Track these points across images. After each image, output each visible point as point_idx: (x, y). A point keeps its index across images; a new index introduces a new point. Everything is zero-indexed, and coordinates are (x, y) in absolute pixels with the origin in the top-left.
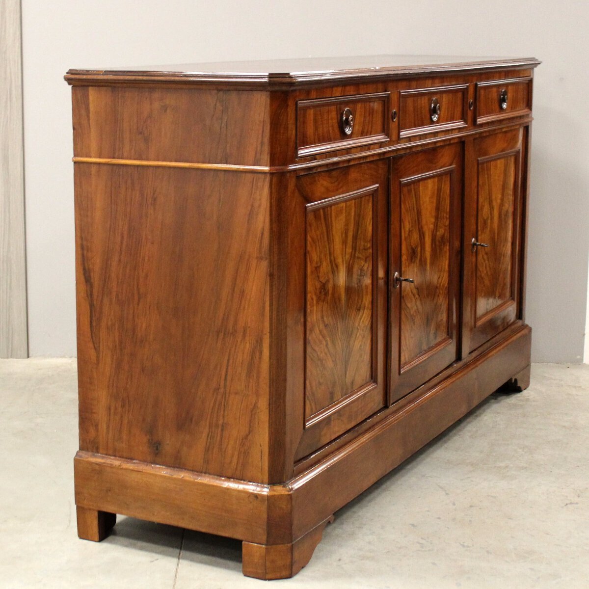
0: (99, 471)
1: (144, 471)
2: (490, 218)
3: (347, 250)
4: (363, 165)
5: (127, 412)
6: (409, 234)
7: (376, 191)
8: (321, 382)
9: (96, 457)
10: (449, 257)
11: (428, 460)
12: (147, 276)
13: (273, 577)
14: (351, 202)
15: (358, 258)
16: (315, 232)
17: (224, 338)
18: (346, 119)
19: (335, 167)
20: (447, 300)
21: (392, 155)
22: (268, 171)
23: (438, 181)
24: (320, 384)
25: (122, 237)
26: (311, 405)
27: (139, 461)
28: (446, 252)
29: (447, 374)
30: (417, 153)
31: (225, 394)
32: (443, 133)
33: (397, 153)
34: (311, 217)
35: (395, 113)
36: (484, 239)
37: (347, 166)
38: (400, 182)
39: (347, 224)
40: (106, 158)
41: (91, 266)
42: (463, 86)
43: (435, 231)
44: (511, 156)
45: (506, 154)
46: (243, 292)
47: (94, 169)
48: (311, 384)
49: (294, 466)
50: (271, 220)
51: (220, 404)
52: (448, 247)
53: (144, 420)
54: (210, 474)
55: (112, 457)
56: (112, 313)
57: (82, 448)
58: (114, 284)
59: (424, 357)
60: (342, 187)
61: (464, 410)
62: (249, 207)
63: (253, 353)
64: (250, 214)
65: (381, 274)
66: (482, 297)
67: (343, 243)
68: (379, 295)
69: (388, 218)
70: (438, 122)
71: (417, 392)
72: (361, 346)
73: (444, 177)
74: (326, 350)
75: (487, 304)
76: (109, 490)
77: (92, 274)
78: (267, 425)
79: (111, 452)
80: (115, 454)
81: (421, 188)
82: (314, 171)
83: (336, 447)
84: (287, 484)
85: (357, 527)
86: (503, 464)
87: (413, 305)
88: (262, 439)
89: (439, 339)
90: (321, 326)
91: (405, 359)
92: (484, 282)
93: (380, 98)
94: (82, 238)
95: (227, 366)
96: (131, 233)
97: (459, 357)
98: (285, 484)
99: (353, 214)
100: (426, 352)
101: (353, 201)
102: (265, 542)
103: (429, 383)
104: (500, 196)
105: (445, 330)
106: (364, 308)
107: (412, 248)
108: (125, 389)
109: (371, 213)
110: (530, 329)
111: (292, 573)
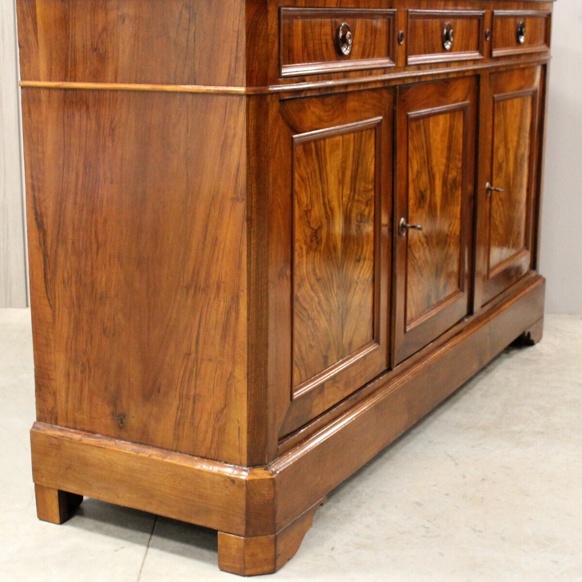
0: (57, 445)
1: (106, 447)
2: (505, 161)
3: (344, 191)
4: (364, 93)
5: (87, 378)
6: (417, 176)
7: (379, 124)
8: (313, 345)
9: (54, 429)
10: (462, 201)
11: (436, 423)
12: (105, 221)
13: (253, 572)
14: (349, 135)
15: (358, 201)
16: (305, 169)
17: (194, 295)
18: (342, 36)
19: (329, 92)
20: (459, 249)
21: (398, 83)
22: (244, 93)
23: (450, 118)
24: (311, 346)
25: (77, 175)
26: (300, 372)
27: (102, 435)
28: (458, 197)
29: (458, 329)
30: (427, 83)
31: (197, 360)
32: (457, 64)
33: (403, 81)
34: (299, 150)
35: (402, 35)
36: (499, 184)
37: (343, 93)
38: (408, 116)
39: (344, 162)
40: (56, 81)
41: (43, 210)
42: (479, 12)
43: (446, 173)
44: (527, 96)
45: (524, 93)
46: (215, 241)
47: (44, 95)
48: (299, 348)
49: (279, 444)
50: (248, 153)
51: (191, 373)
52: (460, 192)
53: (106, 388)
54: (181, 452)
55: (72, 430)
56: (68, 264)
57: (39, 419)
58: (70, 230)
59: (434, 312)
60: (338, 117)
61: (475, 367)
62: (223, 137)
63: (228, 313)
64: (223, 145)
65: (385, 220)
66: (496, 246)
67: (339, 183)
68: (382, 245)
69: (393, 157)
70: (451, 50)
71: (424, 351)
72: (360, 302)
73: (457, 114)
74: (319, 308)
75: (501, 254)
76: (69, 467)
77: (45, 219)
78: (245, 398)
79: (71, 425)
80: (76, 426)
81: (431, 124)
82: (303, 95)
83: (330, 418)
84: (270, 466)
85: (354, 506)
86: (517, 428)
87: (421, 254)
88: (240, 414)
89: (450, 292)
90: (312, 279)
91: (412, 315)
92: (497, 230)
93: (385, 15)
94: (32, 177)
95: (199, 327)
96: (87, 171)
97: (470, 311)
98: (267, 466)
99: (351, 150)
100: (435, 307)
101: (352, 135)
102: (243, 533)
103: (439, 341)
104: (515, 138)
105: (456, 283)
106: (365, 260)
107: (420, 191)
108: (85, 353)
109: (373, 149)
110: (544, 281)
111: (275, 567)
